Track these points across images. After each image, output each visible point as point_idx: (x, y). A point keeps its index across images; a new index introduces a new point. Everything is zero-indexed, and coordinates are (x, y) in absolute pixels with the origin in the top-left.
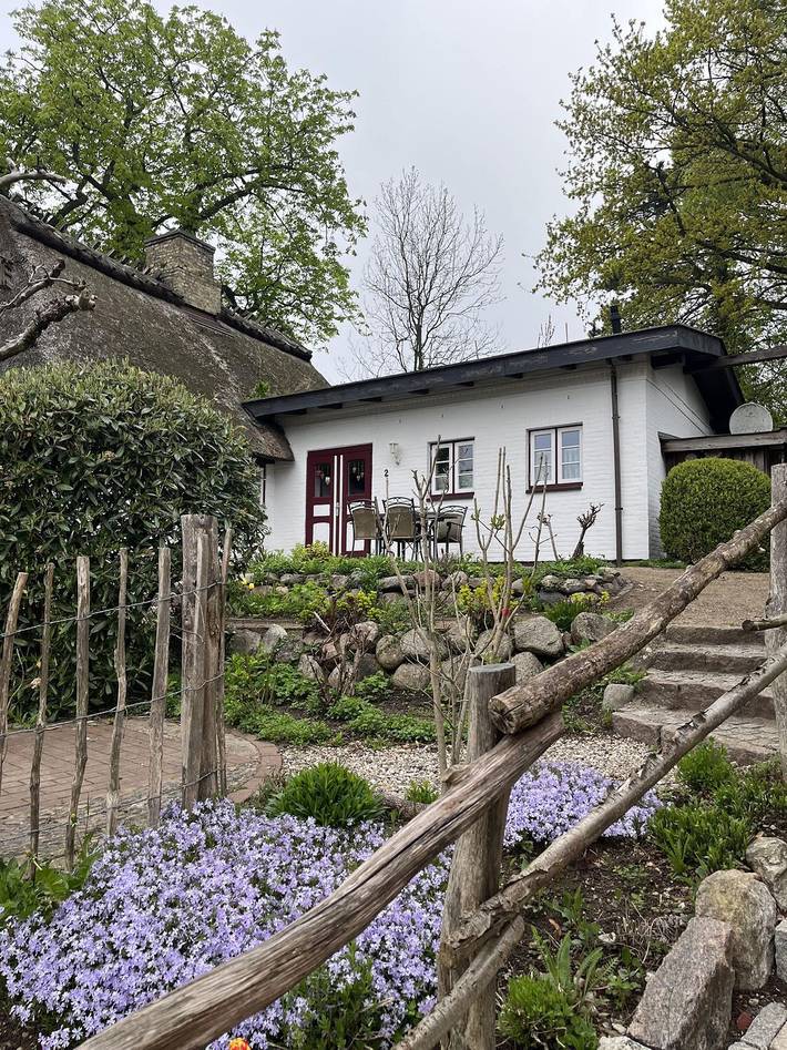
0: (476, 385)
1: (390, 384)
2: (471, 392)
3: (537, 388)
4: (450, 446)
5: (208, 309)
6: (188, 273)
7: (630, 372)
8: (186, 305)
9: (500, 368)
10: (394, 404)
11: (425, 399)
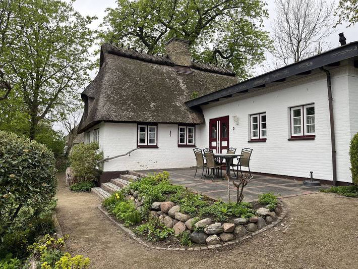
0: (266, 86)
1: (227, 90)
2: (264, 90)
3: (292, 86)
4: (258, 116)
5: (186, 65)
6: (177, 53)
7: (338, 72)
8: (176, 65)
9: (268, 78)
10: (236, 98)
11: (246, 95)
